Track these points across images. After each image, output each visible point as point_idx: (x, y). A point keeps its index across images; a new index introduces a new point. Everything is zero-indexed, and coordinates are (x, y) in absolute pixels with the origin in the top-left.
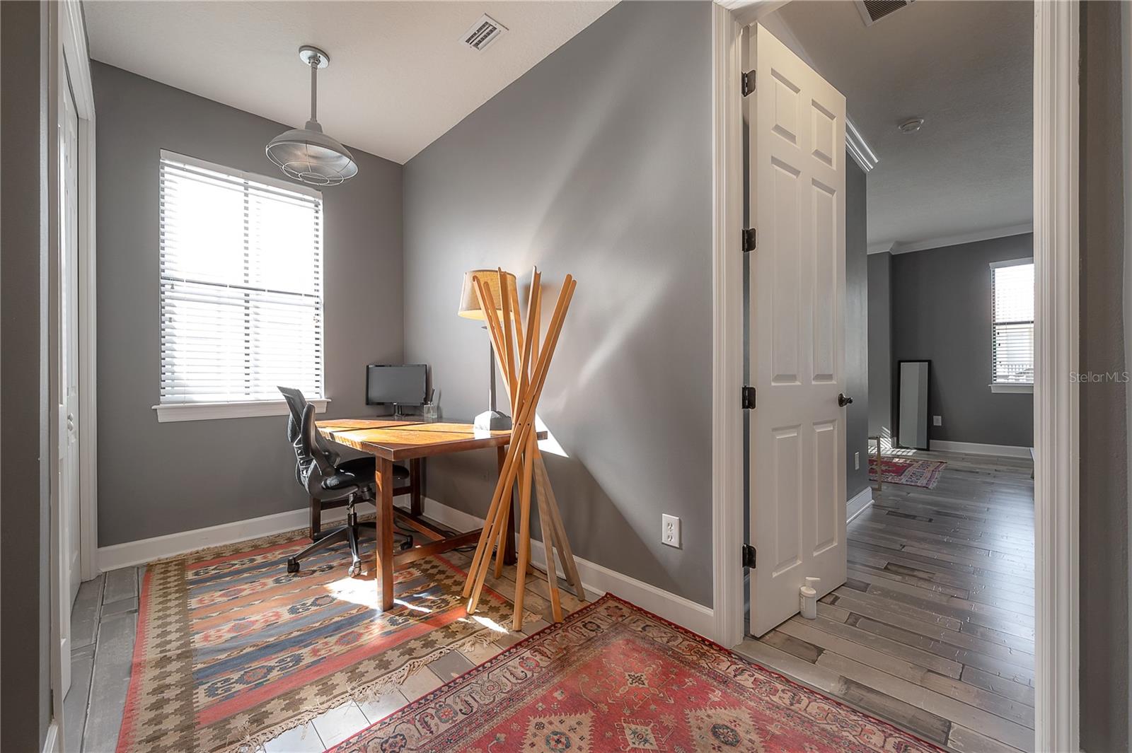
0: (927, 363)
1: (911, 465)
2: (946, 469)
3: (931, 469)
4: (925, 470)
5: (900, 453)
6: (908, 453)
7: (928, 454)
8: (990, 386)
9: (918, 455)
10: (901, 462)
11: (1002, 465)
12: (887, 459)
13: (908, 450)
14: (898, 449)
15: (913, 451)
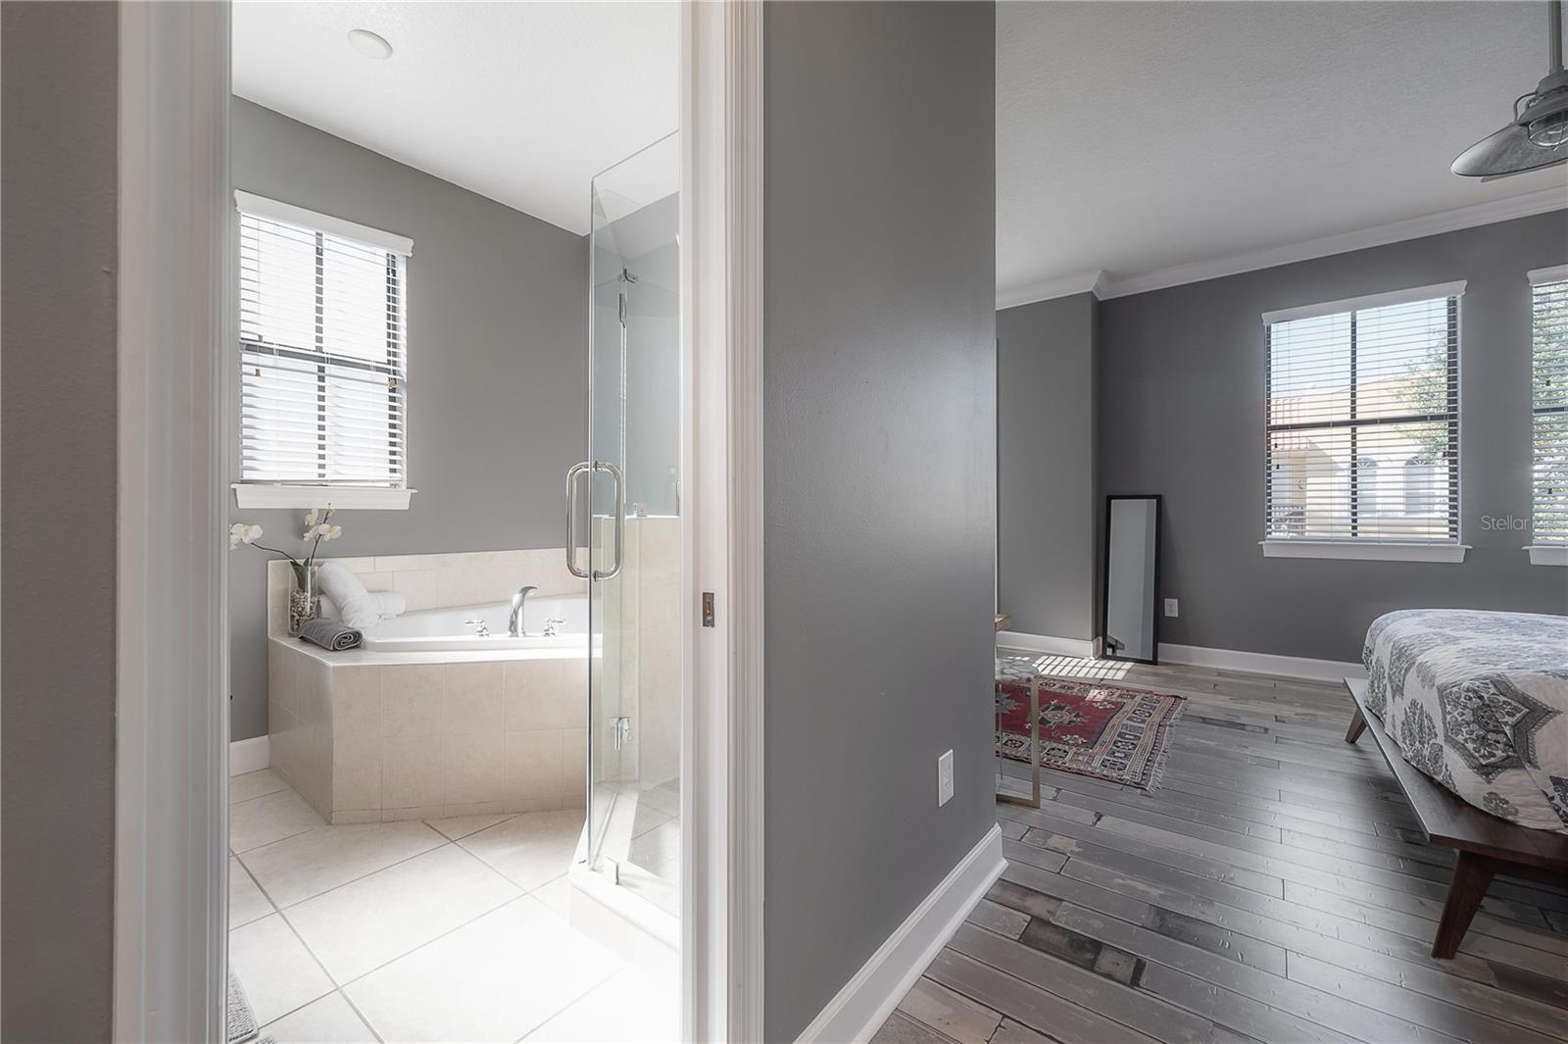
0: (1155, 500)
1: (1119, 706)
2: (1185, 717)
3: (1157, 718)
4: (1143, 721)
5: (1103, 671)
6: (1117, 672)
7: (1155, 674)
8: (1260, 543)
9: (1136, 676)
10: (1102, 697)
11: (1285, 702)
12: (1079, 690)
13: (1119, 664)
14: (1103, 662)
15: (1128, 665)
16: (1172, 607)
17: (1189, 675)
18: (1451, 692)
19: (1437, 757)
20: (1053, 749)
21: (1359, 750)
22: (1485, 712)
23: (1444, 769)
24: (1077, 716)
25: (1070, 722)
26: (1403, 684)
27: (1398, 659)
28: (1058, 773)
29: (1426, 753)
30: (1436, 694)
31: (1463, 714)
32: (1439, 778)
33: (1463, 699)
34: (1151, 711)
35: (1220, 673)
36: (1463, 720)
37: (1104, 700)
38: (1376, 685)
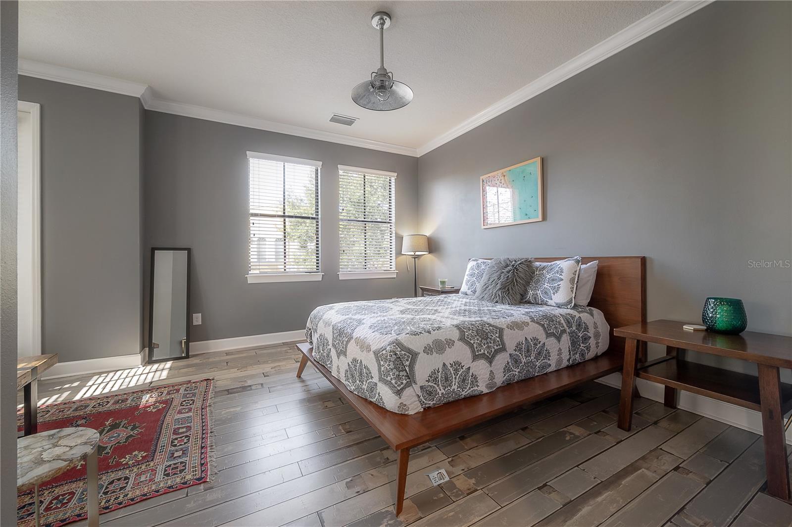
0: (187, 251)
1: (168, 403)
2: (217, 394)
3: (198, 404)
4: (190, 410)
5: (151, 375)
6: (160, 372)
7: (188, 366)
8: (246, 276)
9: (177, 371)
10: (154, 400)
11: (264, 362)
12: (132, 400)
13: (162, 365)
14: (149, 367)
15: (169, 364)
16: (197, 319)
17: (211, 360)
18: (382, 354)
19: (373, 388)
20: (112, 482)
21: (303, 381)
22: (398, 361)
23: (377, 395)
24: (132, 429)
25: (128, 438)
26: (346, 350)
27: (340, 335)
28: (121, 513)
29: (365, 387)
30: (373, 356)
31: (390, 365)
32: (373, 400)
33: (388, 357)
34: (193, 398)
35: (228, 353)
36: (390, 368)
37: (156, 402)
38: (321, 349)
